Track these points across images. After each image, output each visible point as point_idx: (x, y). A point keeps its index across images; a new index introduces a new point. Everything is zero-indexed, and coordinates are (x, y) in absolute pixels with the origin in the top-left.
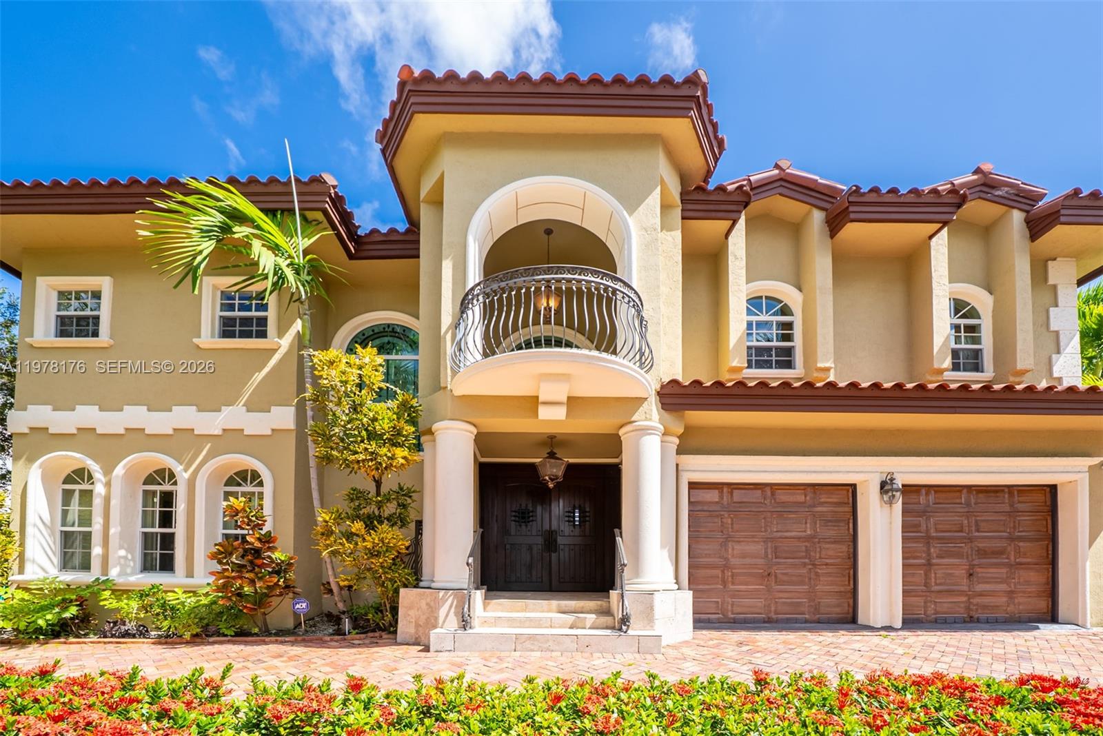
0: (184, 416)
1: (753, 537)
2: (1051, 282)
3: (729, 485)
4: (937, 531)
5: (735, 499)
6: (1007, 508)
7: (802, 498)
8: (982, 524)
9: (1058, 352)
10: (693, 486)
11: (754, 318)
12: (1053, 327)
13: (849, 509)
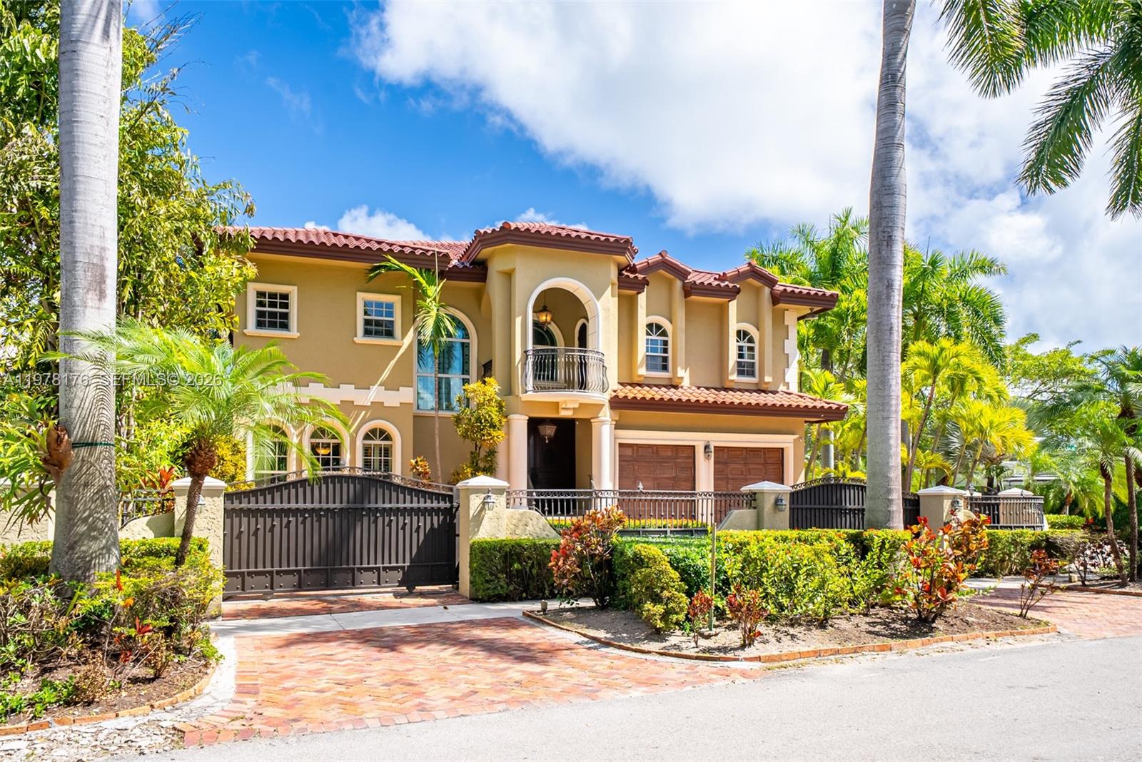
0: (348, 392)
1: (648, 477)
2: (786, 323)
3: (636, 445)
4: (731, 474)
5: (640, 454)
6: (762, 462)
7: (670, 454)
8: (752, 471)
9: (788, 367)
10: (621, 445)
11: (650, 337)
12: (786, 352)
13: (692, 461)
